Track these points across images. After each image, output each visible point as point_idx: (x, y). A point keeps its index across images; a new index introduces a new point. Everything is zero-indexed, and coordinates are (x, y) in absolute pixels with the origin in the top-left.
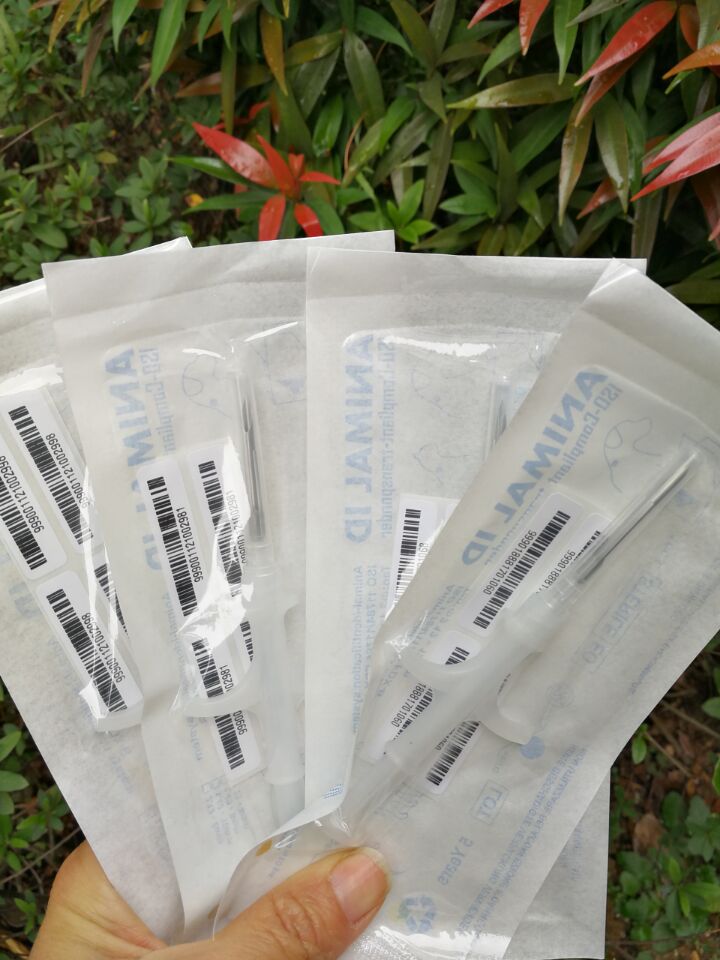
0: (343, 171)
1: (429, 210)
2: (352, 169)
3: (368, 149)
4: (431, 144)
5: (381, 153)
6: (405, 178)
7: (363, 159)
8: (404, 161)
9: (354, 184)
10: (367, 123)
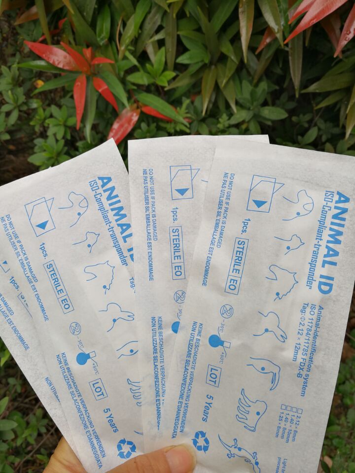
0: (118, 51)
1: (171, 64)
2: (123, 48)
3: (129, 35)
4: (164, 25)
5: (137, 36)
6: (154, 48)
7: (128, 41)
8: (151, 37)
9: (125, 58)
10: (125, 19)
